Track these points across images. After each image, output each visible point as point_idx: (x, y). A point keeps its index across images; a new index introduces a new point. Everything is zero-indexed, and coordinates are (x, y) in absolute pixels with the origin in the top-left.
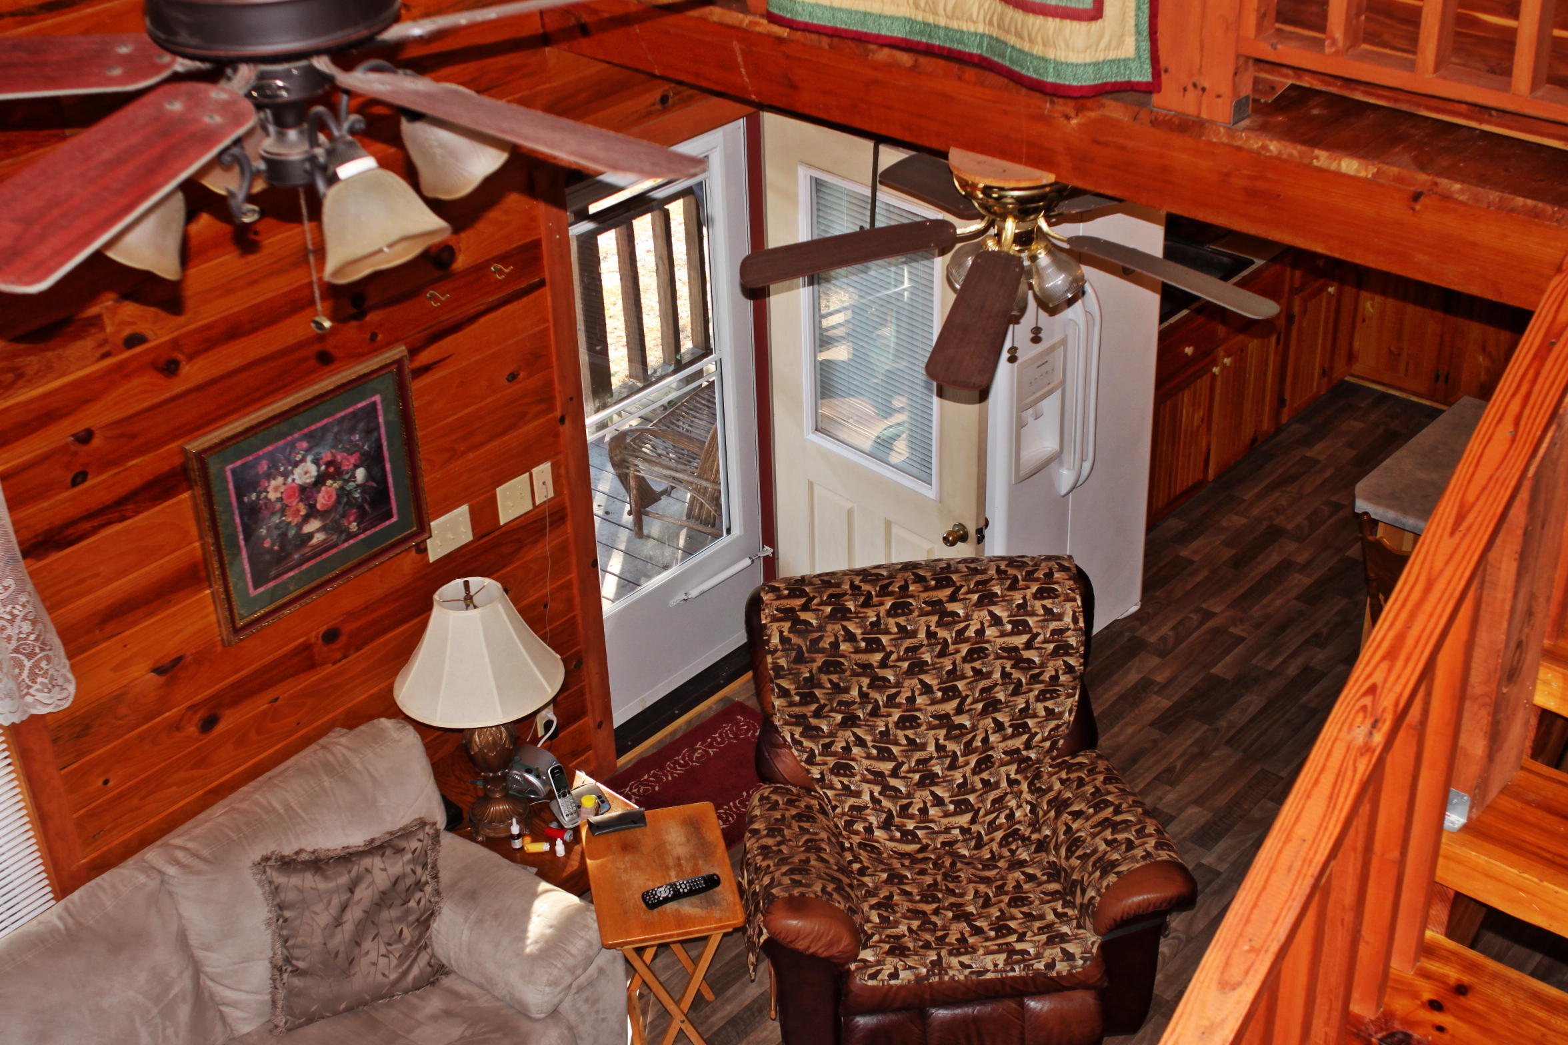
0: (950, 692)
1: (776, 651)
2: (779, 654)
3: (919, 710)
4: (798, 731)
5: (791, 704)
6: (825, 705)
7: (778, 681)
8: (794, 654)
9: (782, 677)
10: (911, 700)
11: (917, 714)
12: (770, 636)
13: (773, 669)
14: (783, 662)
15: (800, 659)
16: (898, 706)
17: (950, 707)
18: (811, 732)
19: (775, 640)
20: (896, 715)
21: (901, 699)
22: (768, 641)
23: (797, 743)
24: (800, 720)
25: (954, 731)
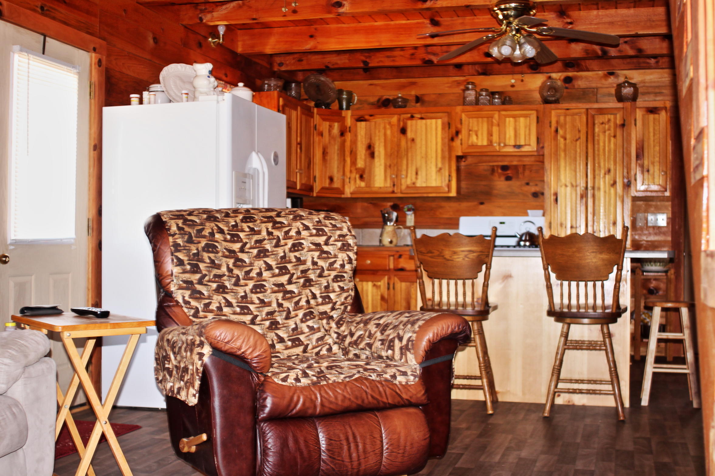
0: (283, 270)
1: (175, 234)
2: (176, 236)
3: (265, 280)
4: (187, 293)
5: (185, 272)
6: (206, 275)
7: (176, 254)
8: (186, 237)
9: (179, 251)
10: (260, 274)
11: (264, 283)
12: (170, 226)
13: (173, 246)
14: (180, 241)
15: (190, 241)
16: (251, 279)
17: (284, 279)
18: (197, 295)
19: (174, 228)
20: (251, 284)
21: (253, 274)
22: (169, 229)
23: (187, 303)
24: (189, 284)
25: (288, 295)
